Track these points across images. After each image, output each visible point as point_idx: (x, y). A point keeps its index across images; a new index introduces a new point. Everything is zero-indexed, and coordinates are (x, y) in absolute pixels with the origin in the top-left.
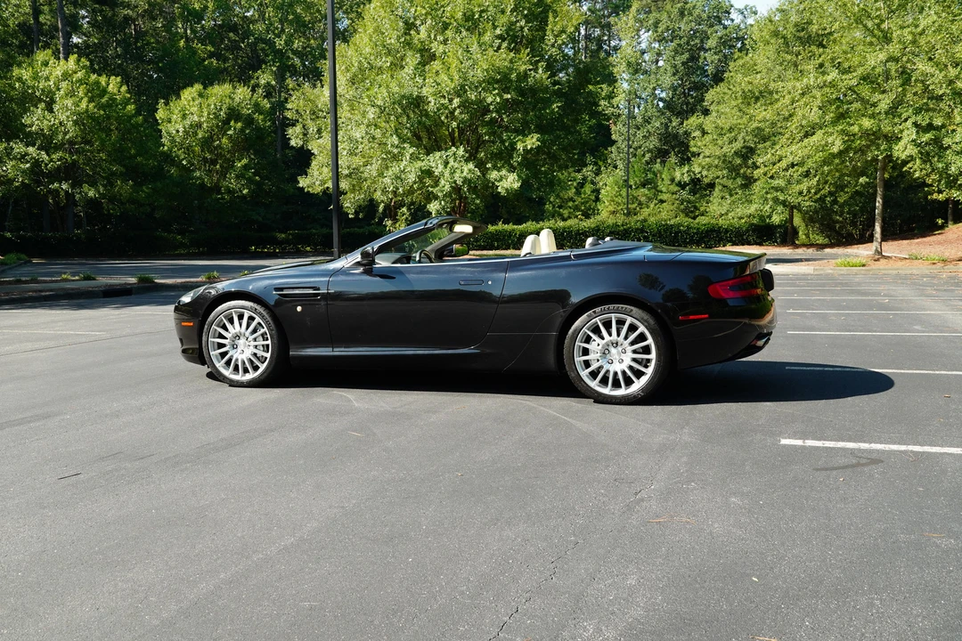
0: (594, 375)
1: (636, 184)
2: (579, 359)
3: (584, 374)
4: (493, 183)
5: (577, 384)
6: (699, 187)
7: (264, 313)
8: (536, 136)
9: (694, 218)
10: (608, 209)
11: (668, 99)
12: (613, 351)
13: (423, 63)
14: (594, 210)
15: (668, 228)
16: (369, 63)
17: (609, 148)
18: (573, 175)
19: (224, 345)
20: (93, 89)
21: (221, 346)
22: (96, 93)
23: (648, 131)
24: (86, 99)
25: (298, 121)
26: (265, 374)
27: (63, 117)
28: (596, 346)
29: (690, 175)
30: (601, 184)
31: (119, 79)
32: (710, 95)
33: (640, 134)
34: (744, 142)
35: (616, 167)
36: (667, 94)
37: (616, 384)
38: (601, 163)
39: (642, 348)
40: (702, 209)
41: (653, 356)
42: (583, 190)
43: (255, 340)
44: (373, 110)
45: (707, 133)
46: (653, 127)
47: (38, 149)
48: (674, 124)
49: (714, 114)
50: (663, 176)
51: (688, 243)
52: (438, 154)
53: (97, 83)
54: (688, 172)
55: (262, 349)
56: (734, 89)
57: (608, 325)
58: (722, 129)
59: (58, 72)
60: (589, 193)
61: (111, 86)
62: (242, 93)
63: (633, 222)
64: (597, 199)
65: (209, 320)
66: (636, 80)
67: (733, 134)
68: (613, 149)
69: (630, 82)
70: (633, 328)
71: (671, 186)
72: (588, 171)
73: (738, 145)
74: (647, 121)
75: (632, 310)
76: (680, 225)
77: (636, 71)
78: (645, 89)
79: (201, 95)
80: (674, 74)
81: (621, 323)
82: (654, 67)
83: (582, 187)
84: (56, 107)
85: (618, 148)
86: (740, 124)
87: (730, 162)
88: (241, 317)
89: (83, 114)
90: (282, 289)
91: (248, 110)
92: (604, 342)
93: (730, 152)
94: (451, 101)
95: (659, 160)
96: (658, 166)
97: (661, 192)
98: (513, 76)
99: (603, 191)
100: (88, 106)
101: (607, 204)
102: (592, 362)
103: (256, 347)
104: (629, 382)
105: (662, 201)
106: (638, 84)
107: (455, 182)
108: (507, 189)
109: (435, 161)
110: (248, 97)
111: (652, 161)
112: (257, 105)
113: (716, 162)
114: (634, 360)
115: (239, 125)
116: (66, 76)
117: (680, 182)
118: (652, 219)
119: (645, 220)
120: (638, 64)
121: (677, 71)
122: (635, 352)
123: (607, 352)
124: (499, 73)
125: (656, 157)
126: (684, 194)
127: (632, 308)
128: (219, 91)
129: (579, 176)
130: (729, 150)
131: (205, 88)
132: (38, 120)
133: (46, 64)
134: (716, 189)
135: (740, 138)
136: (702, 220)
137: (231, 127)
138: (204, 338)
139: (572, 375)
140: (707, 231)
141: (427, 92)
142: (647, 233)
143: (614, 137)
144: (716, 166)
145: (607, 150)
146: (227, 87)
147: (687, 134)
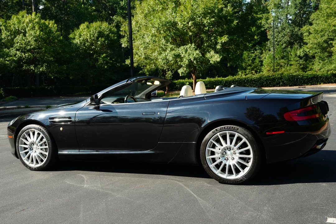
0: (218, 166)
1: (279, 57)
2: (209, 157)
3: (212, 166)
4: (208, 60)
5: (208, 172)
6: (308, 58)
7: (45, 131)
8: (227, 36)
9: (306, 72)
10: (267, 69)
11: (293, 19)
12: (228, 152)
13: (176, 7)
14: (260, 70)
15: (293, 77)
16: (152, 8)
17: (266, 42)
18: (250, 55)
19: (27, 148)
20: (43, 26)
21: (25, 149)
22: (43, 28)
23: (284, 34)
24: (38, 31)
25: (125, 36)
26: (46, 164)
27: (30, 39)
28: (218, 149)
29: (304, 53)
30: (263, 58)
31: (53, 22)
32: (313, 16)
33: (280, 35)
34: (328, 36)
35: (270, 51)
36: (293, 17)
37: (230, 172)
38: (263, 49)
39: (245, 151)
40: (310, 67)
41: (251, 156)
42: (255, 61)
43: (41, 145)
44: (154, 29)
45: (312, 33)
46: (286, 32)
47: (21, 52)
48: (296, 30)
49: (315, 25)
50: (292, 54)
51: (303, 83)
52: (182, 47)
53: (44, 23)
54: (303, 51)
55: (45, 150)
56: (323, 12)
57: (224, 137)
58: (317, 31)
59: (27, 20)
60: (258, 62)
61: (50, 25)
62: (105, 25)
63: (277, 74)
64: (262, 65)
65: (19, 135)
66: (278, 11)
67: (323, 33)
68: (268, 43)
69: (276, 12)
70: (239, 139)
71: (295, 58)
72: (257, 52)
73: (325, 38)
74: (283, 29)
75: (238, 129)
76: (299, 75)
77: (278, 8)
78: (282, 15)
79: (88, 27)
80: (296, 8)
81: (232, 136)
82: (286, 5)
83: (255, 60)
84: (27, 35)
85: (270, 42)
86: (326, 28)
87: (322, 46)
88: (34, 134)
89: (38, 37)
90: (53, 118)
91: (107, 32)
92: (222, 147)
93: (321, 41)
94: (188, 23)
95: (289, 47)
96: (289, 49)
97: (291, 61)
98: (216, 11)
99: (264, 62)
100: (40, 33)
101: (266, 67)
102: (216, 159)
103: (42, 149)
104: (238, 171)
105: (291, 65)
106: (279, 13)
107: (190, 59)
108: (214, 62)
109: (181, 50)
110: (107, 27)
111: (286, 47)
112: (110, 30)
113: (315, 46)
114: (240, 158)
115: (103, 39)
116: (31, 21)
117: (299, 56)
118: (286, 73)
119: (282, 74)
120: (279, 4)
121: (297, 6)
122: (241, 153)
123: (224, 153)
124: (210, 9)
125: (288, 45)
126: (301, 62)
127: (238, 127)
128: (95, 25)
129: (253, 55)
130: (321, 40)
131: (89, 24)
132: (20, 40)
133: (23, 17)
134: (316, 58)
135: (326, 34)
136: (310, 73)
137: (99, 40)
138: (17, 145)
139: (205, 166)
140: (312, 78)
141: (178, 20)
142: (283, 79)
143: (268, 37)
144: (315, 48)
145: (265, 43)
146: (98, 23)
147: (302, 34)
